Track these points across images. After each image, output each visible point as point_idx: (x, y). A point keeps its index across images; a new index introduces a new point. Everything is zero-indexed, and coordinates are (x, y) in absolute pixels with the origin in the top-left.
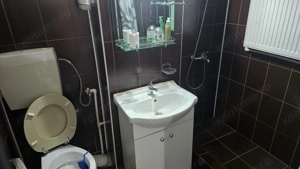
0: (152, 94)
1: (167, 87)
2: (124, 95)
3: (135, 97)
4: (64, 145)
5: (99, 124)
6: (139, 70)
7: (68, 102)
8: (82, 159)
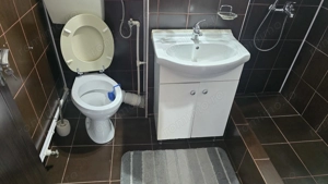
0: (195, 40)
1: (220, 36)
2: (164, 33)
3: (175, 38)
4: (98, 72)
5: (139, 63)
6: (191, 9)
7: (107, 28)
8: (111, 90)
